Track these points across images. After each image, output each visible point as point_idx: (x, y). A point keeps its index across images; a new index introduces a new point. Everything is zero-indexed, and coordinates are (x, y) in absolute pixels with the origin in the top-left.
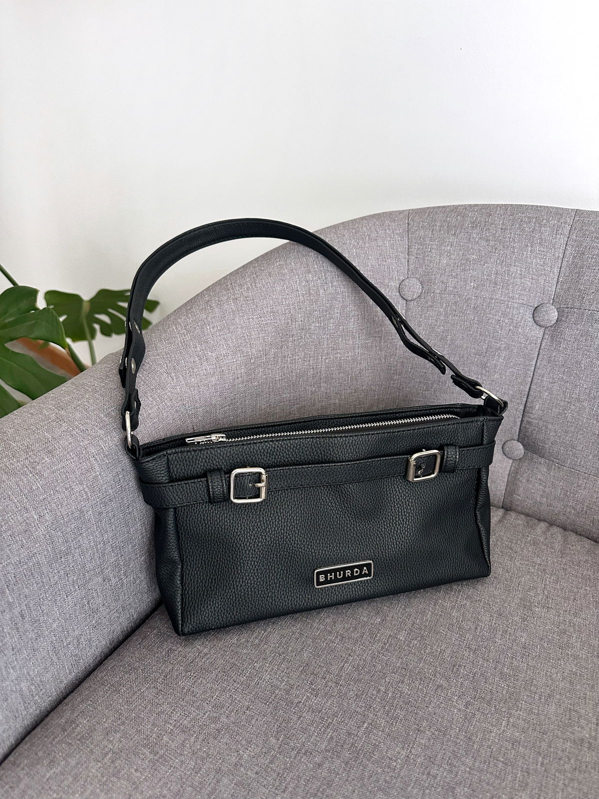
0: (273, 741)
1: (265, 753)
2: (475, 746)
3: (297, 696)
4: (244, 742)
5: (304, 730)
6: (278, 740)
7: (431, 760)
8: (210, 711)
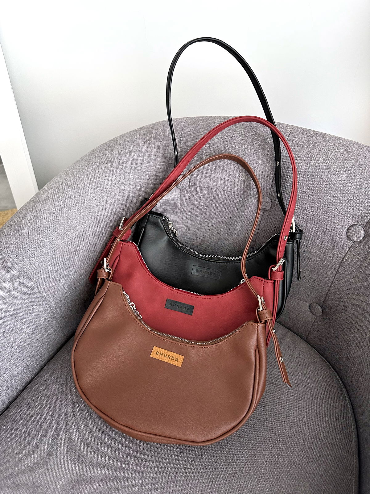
0: (75, 475)
1: (70, 483)
2: (179, 477)
3: (92, 448)
4: (60, 477)
5: (92, 469)
6: (78, 475)
7: (154, 486)
8: (45, 458)
